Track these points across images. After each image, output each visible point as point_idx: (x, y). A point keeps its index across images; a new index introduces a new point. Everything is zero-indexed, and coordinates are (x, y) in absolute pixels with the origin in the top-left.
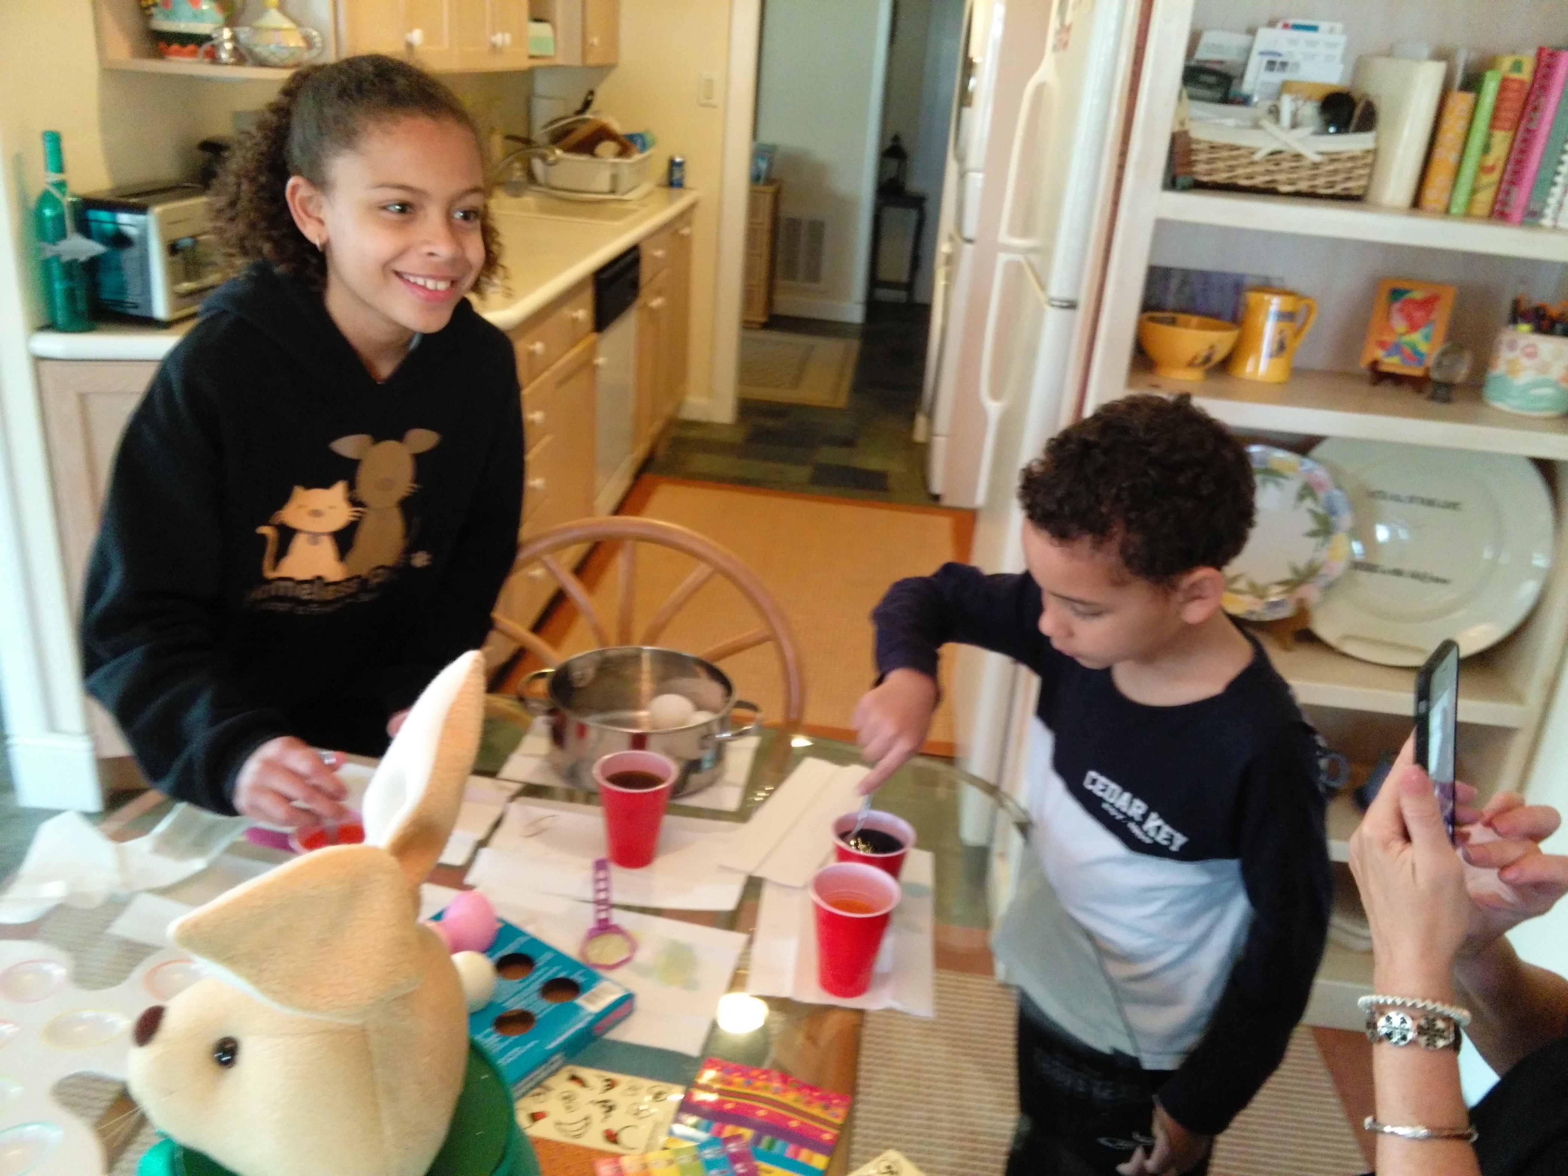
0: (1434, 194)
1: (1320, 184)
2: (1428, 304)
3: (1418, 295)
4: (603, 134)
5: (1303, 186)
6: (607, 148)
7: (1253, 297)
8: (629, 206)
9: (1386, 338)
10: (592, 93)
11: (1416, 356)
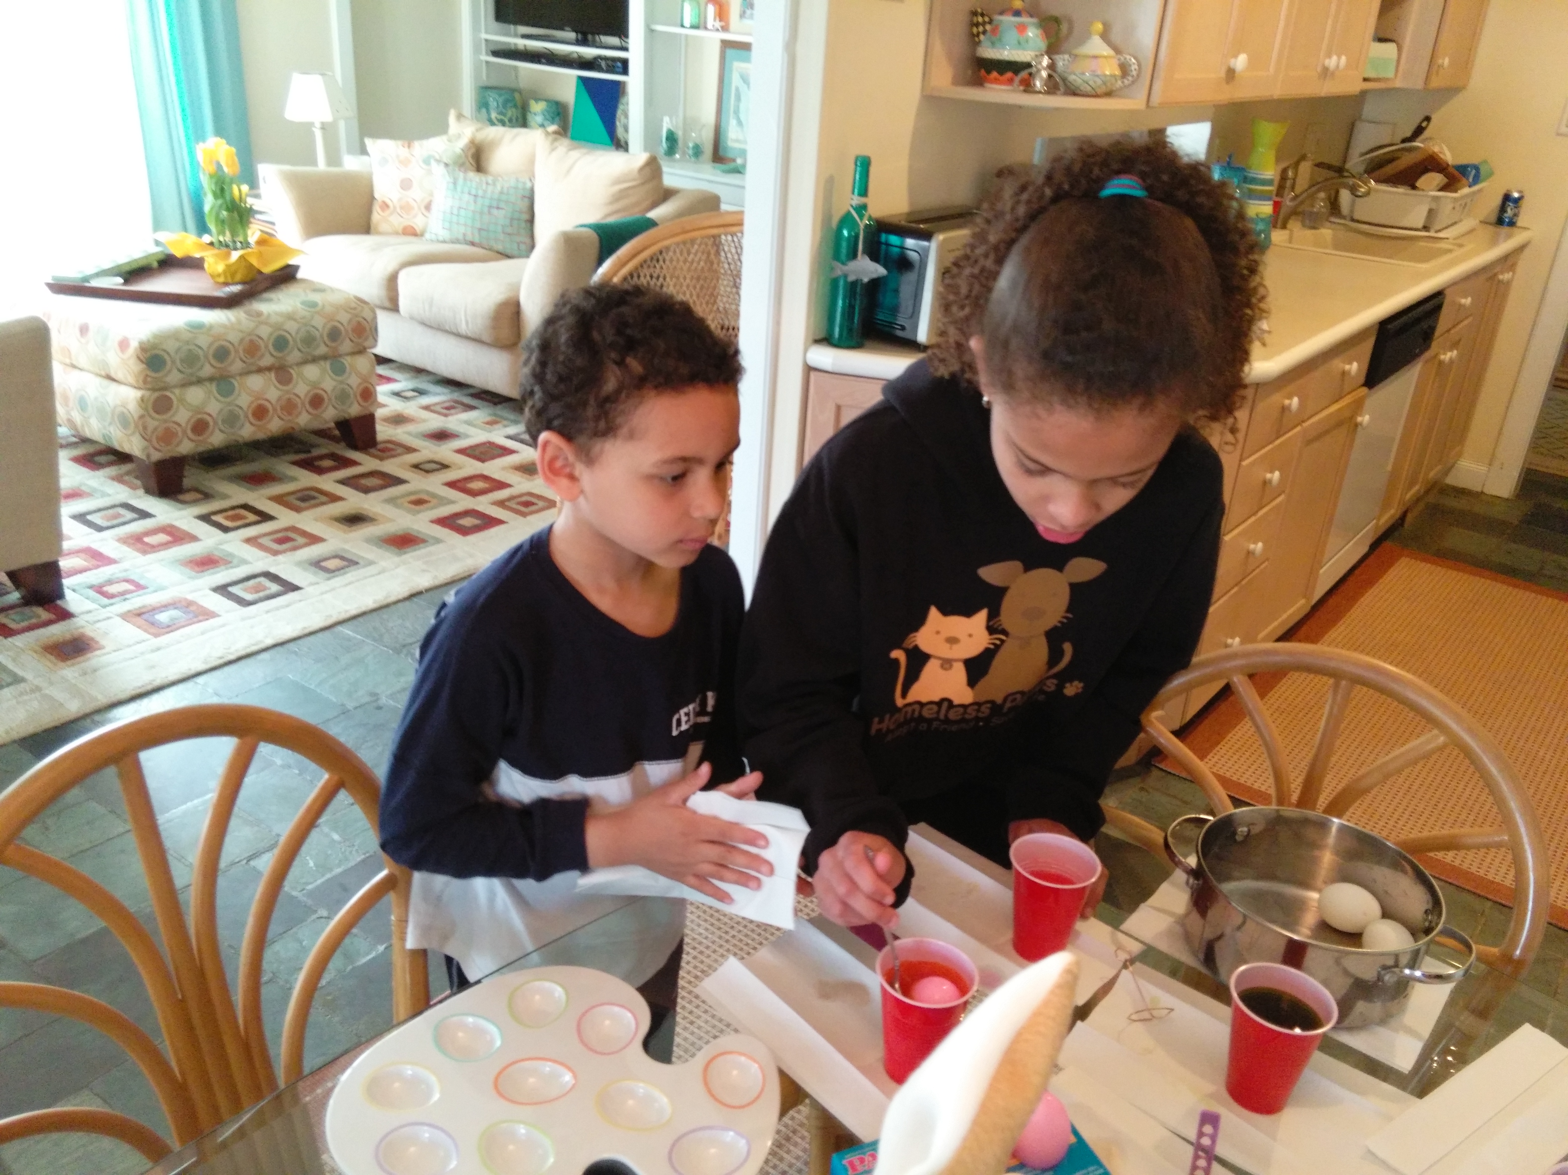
4: (1431, 164)
6: (1431, 181)
8: (1443, 245)
10: (1428, 119)
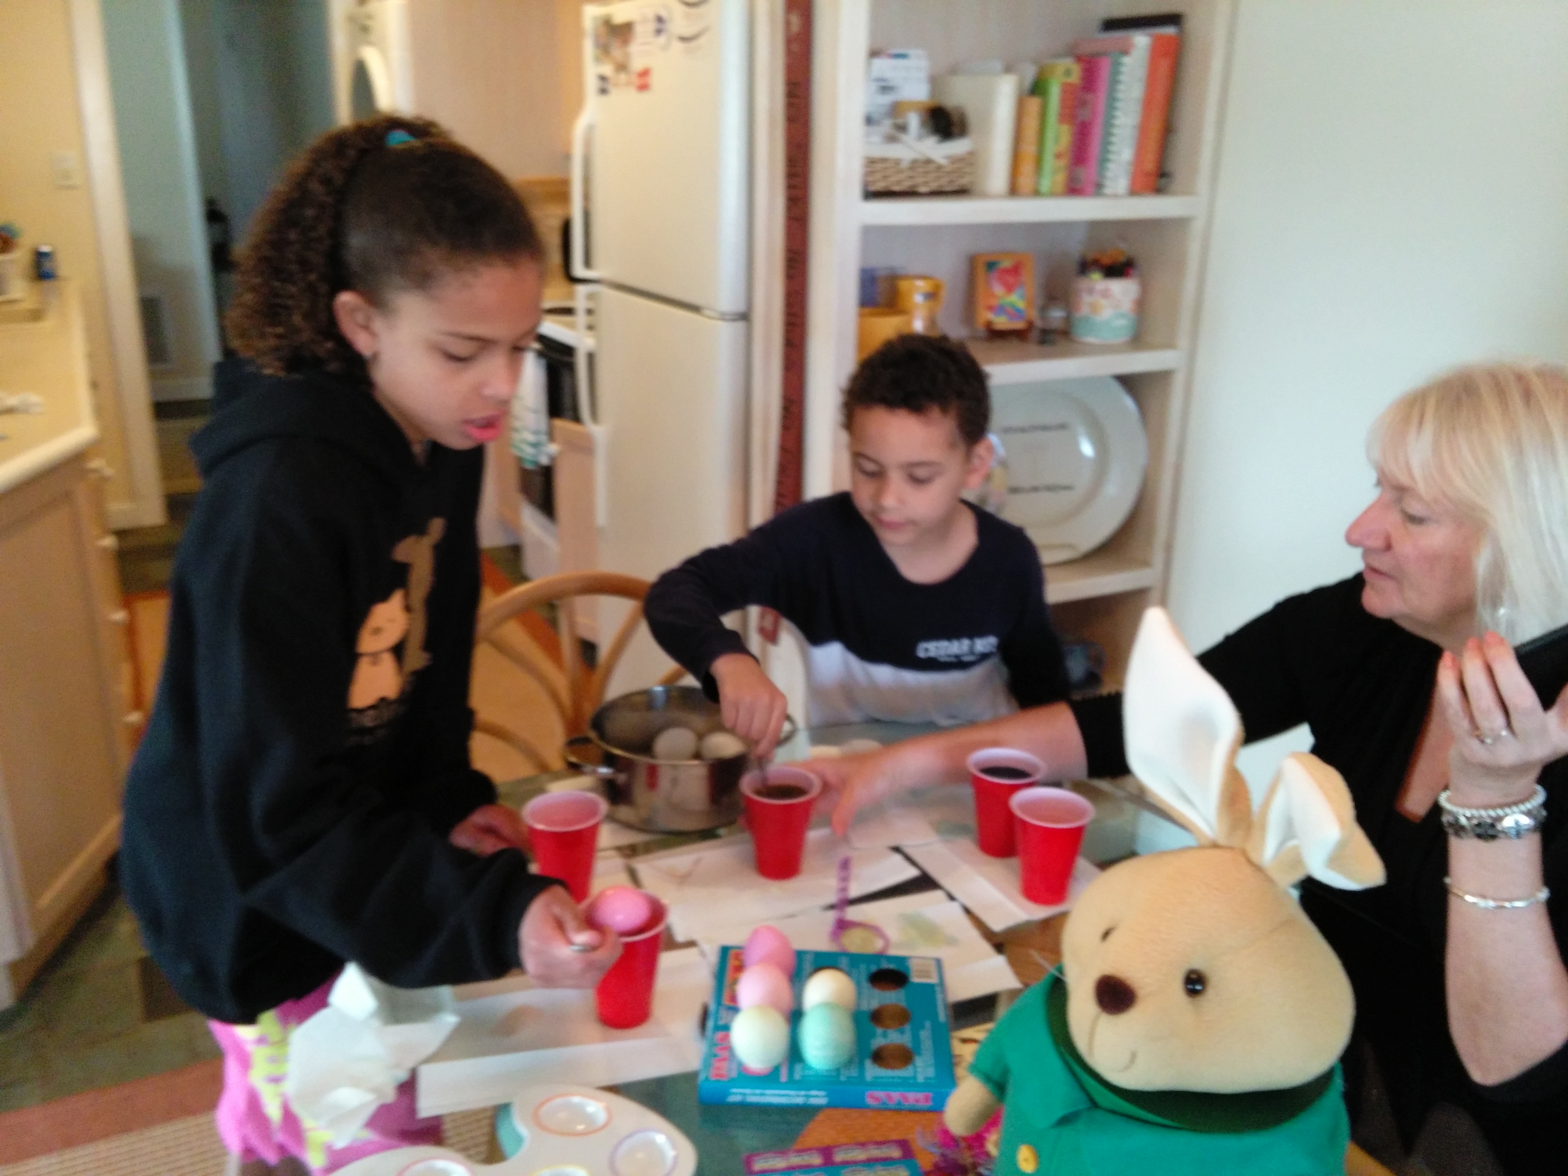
0: (1026, 181)
1: (943, 183)
2: (1015, 270)
3: (1006, 264)
5: (934, 186)
7: (904, 285)
9: (994, 302)
11: (1016, 313)
